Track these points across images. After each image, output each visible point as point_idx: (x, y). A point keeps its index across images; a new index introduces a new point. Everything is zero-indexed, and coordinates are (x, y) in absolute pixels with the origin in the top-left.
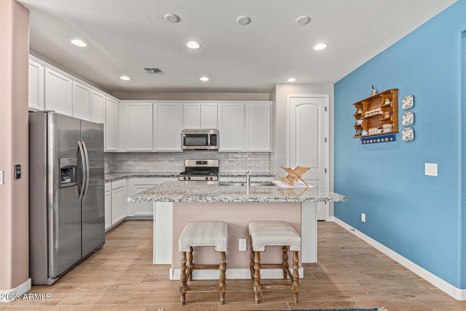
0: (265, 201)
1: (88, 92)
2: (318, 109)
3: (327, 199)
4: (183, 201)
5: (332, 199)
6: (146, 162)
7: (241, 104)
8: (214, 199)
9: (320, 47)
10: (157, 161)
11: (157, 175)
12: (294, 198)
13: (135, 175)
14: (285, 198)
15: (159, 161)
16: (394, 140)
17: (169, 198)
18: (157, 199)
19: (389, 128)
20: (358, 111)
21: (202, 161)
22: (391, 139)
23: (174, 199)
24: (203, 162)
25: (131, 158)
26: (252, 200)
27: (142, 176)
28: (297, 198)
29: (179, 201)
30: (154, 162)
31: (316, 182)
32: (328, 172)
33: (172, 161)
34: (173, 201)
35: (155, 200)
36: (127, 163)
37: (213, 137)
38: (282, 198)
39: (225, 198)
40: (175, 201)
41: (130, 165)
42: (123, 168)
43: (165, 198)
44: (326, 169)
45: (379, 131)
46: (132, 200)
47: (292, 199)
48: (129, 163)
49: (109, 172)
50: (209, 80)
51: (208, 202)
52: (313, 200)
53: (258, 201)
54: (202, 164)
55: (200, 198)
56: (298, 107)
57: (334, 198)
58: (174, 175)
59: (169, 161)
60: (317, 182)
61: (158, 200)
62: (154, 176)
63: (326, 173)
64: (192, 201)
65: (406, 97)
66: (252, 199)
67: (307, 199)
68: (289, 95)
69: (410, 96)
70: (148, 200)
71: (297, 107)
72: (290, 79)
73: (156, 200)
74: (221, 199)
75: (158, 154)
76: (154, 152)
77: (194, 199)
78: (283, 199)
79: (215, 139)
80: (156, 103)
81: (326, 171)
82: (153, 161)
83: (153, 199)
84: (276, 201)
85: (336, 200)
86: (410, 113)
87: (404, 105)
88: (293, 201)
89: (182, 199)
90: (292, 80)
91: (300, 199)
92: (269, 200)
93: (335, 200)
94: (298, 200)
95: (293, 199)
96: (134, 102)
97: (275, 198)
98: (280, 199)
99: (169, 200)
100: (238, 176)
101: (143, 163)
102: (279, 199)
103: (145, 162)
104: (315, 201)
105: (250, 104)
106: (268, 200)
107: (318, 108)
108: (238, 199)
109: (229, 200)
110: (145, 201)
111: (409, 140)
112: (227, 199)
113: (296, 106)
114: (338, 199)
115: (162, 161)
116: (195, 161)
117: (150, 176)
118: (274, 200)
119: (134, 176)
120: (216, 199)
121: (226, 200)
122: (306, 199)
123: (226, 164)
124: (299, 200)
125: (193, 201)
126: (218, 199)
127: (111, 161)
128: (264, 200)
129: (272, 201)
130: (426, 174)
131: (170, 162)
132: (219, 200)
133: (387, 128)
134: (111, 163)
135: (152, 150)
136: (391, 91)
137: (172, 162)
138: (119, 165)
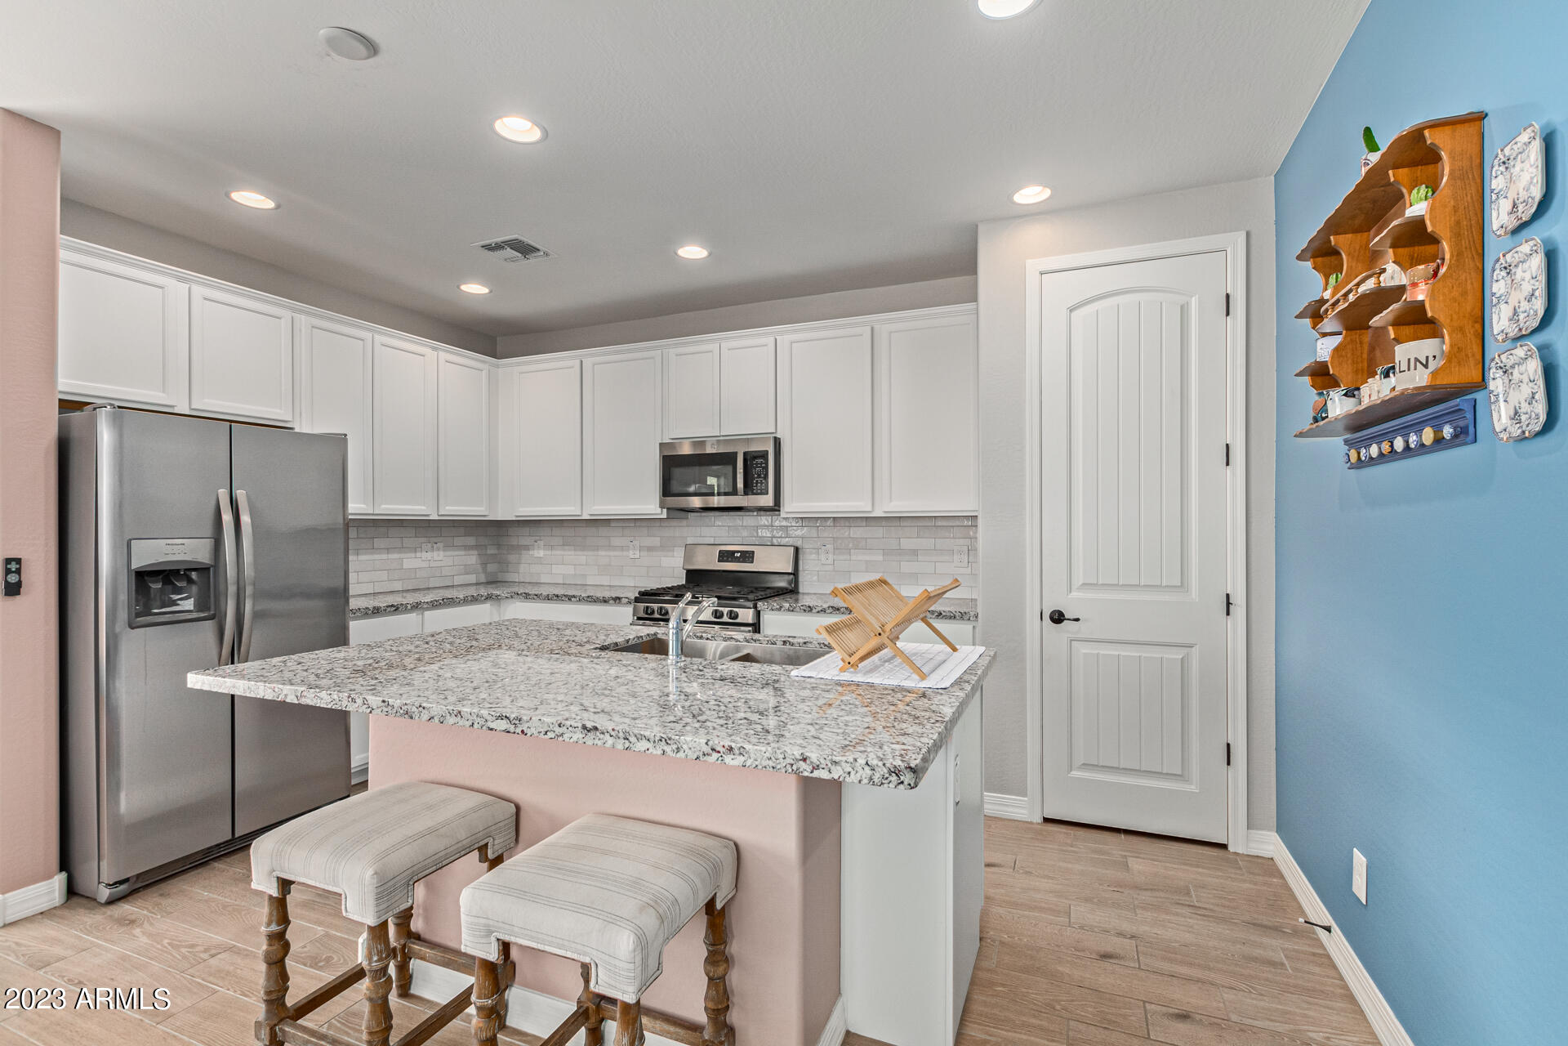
0: (551, 735)
1: (362, 342)
2: (1184, 310)
3: (804, 760)
5: (833, 768)
6: (580, 550)
7: (857, 328)
8: (388, 705)
10: (610, 547)
11: (574, 596)
12: (657, 739)
14: (621, 735)
15: (614, 548)
16: (1465, 434)
19: (1426, 366)
21: (738, 552)
22: (1451, 432)
24: (739, 555)
25: (542, 538)
26: (502, 725)
28: (670, 739)
31: (1177, 655)
32: (1239, 610)
33: (650, 549)
36: (531, 552)
37: (757, 464)
38: (610, 729)
39: (420, 706)
41: (539, 561)
42: (523, 568)
44: (1228, 595)
47: (652, 740)
48: (536, 555)
49: (483, 579)
50: (710, 254)
52: (742, 759)
53: (523, 731)
54: (737, 560)
55: (349, 697)
56: (1077, 316)
57: (843, 764)
58: (619, 598)
60: (1181, 657)
63: (1228, 614)
66: (504, 721)
67: (713, 750)
68: (1032, 265)
71: (1074, 314)
72: (1025, 192)
74: (409, 707)
75: (613, 524)
77: (335, 697)
78: (613, 733)
79: (763, 468)
80: (592, 357)
81: (1228, 604)
82: (597, 548)
84: (590, 739)
85: (853, 773)
88: (655, 752)
90: (1031, 195)
91: (685, 747)
92: (562, 735)
93: (849, 773)
94: (675, 747)
95: (654, 742)
96: (537, 362)
97: (584, 727)
98: (603, 733)
101: (573, 553)
102: (598, 733)
103: (577, 552)
104: (748, 764)
105: (890, 324)
106: (559, 730)
107: (1182, 307)
108: (460, 712)
109: (433, 714)
112: (424, 708)
113: (1072, 310)
114: (861, 772)
115: (622, 548)
116: (716, 550)
117: (555, 598)
118: (581, 736)
119: (516, 596)
120: (395, 705)
121: (422, 714)
122: (707, 749)
123: (825, 561)
124: (678, 749)
125: (332, 703)
126: (399, 705)
127: (489, 547)
128: (543, 730)
129: (575, 738)
131: (645, 553)
132: (402, 712)
134: (489, 552)
135: (580, 514)
136: (1427, 133)
138: (512, 558)
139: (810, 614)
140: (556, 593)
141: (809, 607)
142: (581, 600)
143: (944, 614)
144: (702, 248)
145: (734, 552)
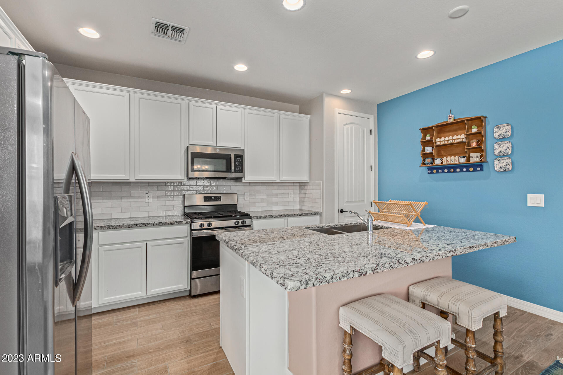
2: (364, 131)
4: (377, 270)
6: (107, 199)
8: (415, 260)
9: (425, 54)
10: (130, 197)
11: (149, 224)
13: (101, 227)
15: (134, 197)
16: (482, 170)
17: (359, 270)
18: (342, 274)
19: (478, 158)
20: (424, 137)
21: (213, 197)
22: (479, 169)
23: (365, 271)
26: (451, 254)
27: (117, 227)
29: (372, 273)
30: (123, 200)
33: (158, 197)
34: (364, 273)
35: (338, 278)
39: (426, 256)
40: (368, 274)
43: (353, 271)
44: (371, 202)
45: (463, 160)
46: (299, 284)
50: (248, 69)
51: (408, 265)
52: (497, 244)
54: (214, 200)
56: (346, 127)
58: (181, 222)
59: (153, 197)
61: (343, 276)
62: (144, 226)
64: (389, 269)
65: (499, 126)
68: (338, 110)
69: (506, 125)
70: (326, 279)
72: (344, 90)
73: (340, 278)
74: (422, 258)
76: (131, 181)
77: (392, 264)
79: (240, 162)
80: (137, 94)
81: (371, 204)
82: (121, 198)
83: (334, 277)
86: (506, 142)
87: (497, 133)
89: (376, 268)
91: (489, 245)
94: (487, 246)
97: (470, 247)
99: (359, 273)
100: (278, 217)
102: (473, 248)
103: (103, 201)
105: (284, 116)
108: (439, 254)
110: (322, 283)
111: (505, 170)
113: (345, 125)
115: (140, 197)
116: (202, 196)
120: (417, 259)
121: (427, 259)
122: (492, 244)
123: (246, 199)
125: (391, 268)
128: (461, 252)
130: (529, 204)
131: (156, 199)
132: (419, 261)
133: (475, 158)
135: (128, 178)
136: (481, 118)
137: (159, 199)
139: (272, 218)
140: (135, 223)
141: (272, 216)
142: (154, 225)
143: (313, 213)
144: (245, 65)
145: (211, 197)
